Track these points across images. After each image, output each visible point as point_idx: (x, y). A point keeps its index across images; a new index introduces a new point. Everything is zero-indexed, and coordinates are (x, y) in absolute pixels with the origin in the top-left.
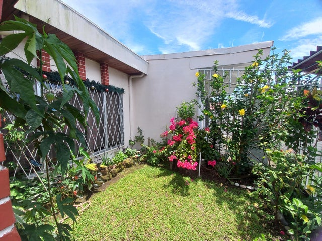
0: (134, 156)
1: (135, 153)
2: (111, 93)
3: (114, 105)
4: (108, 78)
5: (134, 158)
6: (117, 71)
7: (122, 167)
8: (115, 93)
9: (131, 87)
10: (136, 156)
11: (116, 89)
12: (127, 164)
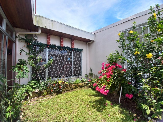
0: (85, 83)
1: (86, 81)
2: (75, 51)
3: (77, 57)
4: (74, 45)
5: (85, 84)
6: (80, 41)
7: (77, 86)
8: (78, 51)
9: (87, 48)
10: (87, 83)
11: (78, 49)
12: (80, 85)
